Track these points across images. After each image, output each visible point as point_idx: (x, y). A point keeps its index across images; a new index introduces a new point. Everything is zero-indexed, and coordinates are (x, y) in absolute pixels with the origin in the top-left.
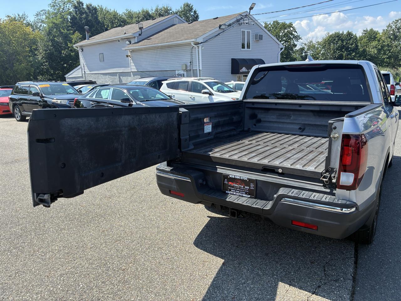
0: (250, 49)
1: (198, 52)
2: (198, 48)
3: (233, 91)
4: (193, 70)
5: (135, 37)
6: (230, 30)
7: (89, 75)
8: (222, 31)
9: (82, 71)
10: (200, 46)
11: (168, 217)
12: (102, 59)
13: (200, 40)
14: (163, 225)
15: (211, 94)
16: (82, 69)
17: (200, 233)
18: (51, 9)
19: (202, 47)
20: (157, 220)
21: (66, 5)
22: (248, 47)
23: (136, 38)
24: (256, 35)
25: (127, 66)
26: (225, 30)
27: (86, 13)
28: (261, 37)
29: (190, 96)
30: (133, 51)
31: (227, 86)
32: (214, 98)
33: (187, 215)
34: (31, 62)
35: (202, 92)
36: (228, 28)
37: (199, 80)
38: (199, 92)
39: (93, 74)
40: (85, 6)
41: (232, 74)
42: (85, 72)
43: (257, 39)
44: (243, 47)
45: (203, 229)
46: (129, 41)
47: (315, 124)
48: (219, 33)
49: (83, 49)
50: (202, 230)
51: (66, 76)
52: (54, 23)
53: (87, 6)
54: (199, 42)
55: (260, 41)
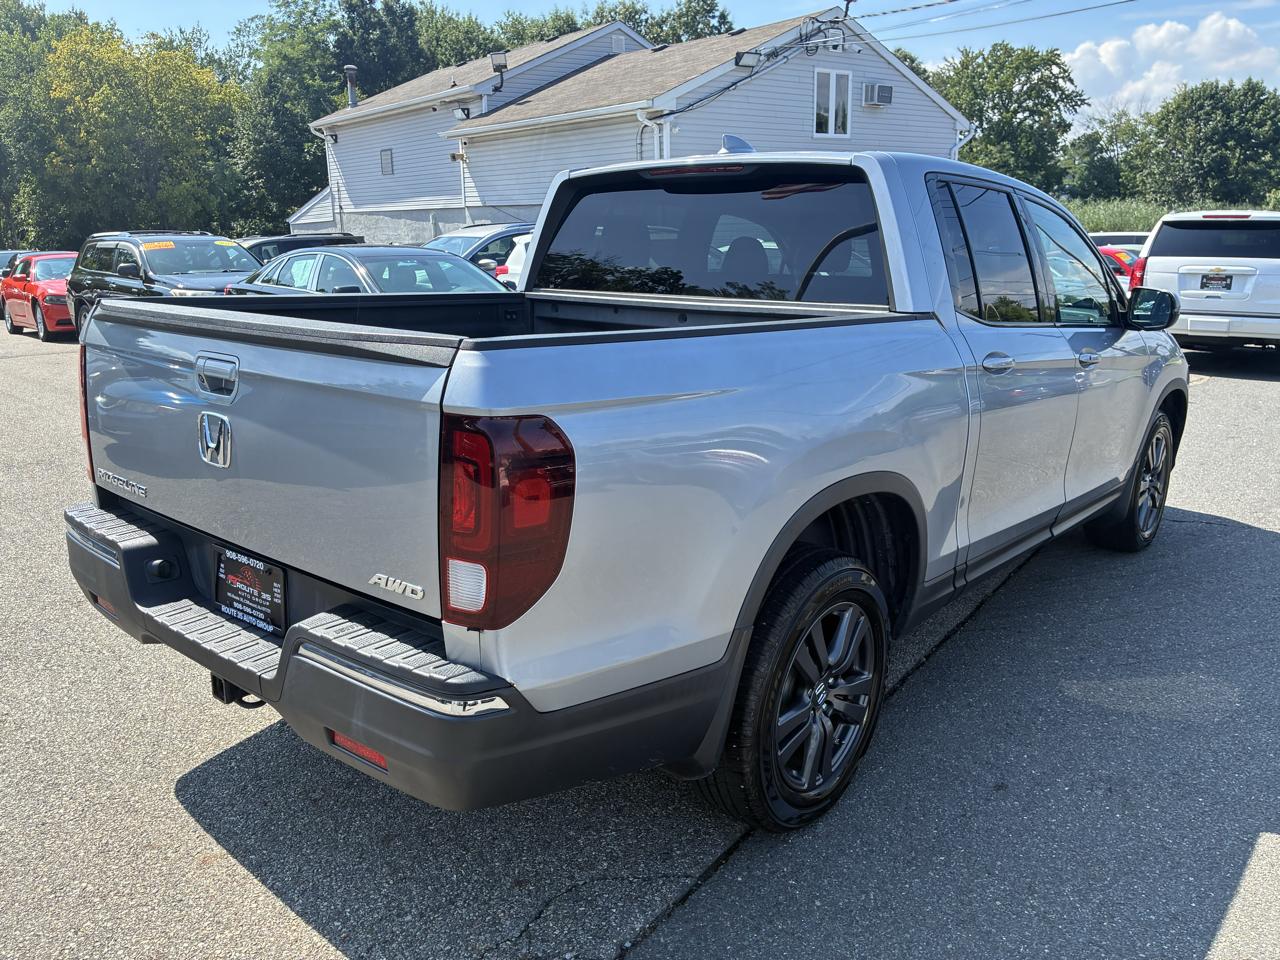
0: (847, 136)
1: (661, 143)
2: (660, 131)
5: (481, 97)
6: (774, 72)
7: (353, 217)
8: (745, 75)
9: (333, 206)
10: (667, 122)
12: (389, 169)
13: (666, 104)
16: (333, 199)
18: (277, 12)
19: (674, 125)
22: (842, 127)
23: (485, 98)
24: (870, 88)
25: (455, 190)
26: (755, 70)
27: (381, 24)
28: (885, 95)
30: (471, 141)
34: (208, 175)
36: (767, 64)
39: (362, 213)
40: (378, 5)
42: (341, 208)
43: (872, 100)
44: (822, 126)
46: (463, 110)
48: (734, 80)
49: (336, 136)
51: (291, 220)
52: (285, 57)
53: (386, 3)
54: (662, 111)
55: (885, 108)
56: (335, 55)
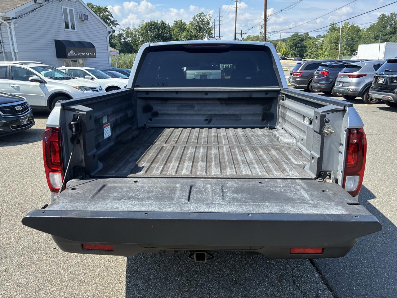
0: (76, 30)
1: (10, 30)
2: (9, 25)
3: (70, 78)
4: (5, 52)
6: (48, 6)
8: (39, 6)
10: (12, 22)
11: (62, 276)
13: (11, 15)
14: (60, 293)
15: (42, 82)
17: (127, 287)
19: (15, 23)
20: (45, 286)
22: (73, 28)
24: (81, 15)
26: (42, 5)
28: (86, 18)
29: (13, 85)
31: (60, 71)
32: (48, 87)
33: (91, 263)
35: (30, 80)
36: (46, 3)
37: (22, 64)
38: (26, 79)
41: (57, 58)
43: (82, 19)
44: (67, 27)
45: (127, 279)
47: (222, 114)
48: (35, 8)
50: (126, 282)
55: (86, 22)
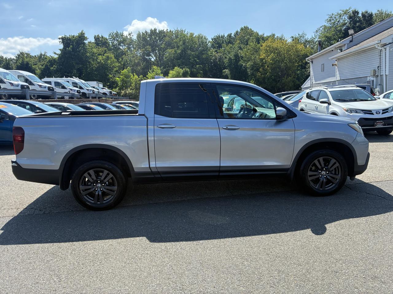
2: (385, 50)
4: (381, 75)
5: (345, 45)
9: (311, 82)
12: (323, 70)
13: (387, 41)
16: (311, 80)
18: (327, 24)
19: (390, 48)
21: (342, 17)
23: (346, 45)
25: (334, 76)
27: (360, 21)
29: (315, 106)
30: (338, 59)
32: (330, 108)
34: (298, 75)
39: (318, 84)
40: (360, 15)
42: (312, 82)
46: (340, 50)
49: (312, 61)
51: (302, 87)
52: (327, 37)
53: (362, 14)
54: (386, 43)
56: (343, 33)
